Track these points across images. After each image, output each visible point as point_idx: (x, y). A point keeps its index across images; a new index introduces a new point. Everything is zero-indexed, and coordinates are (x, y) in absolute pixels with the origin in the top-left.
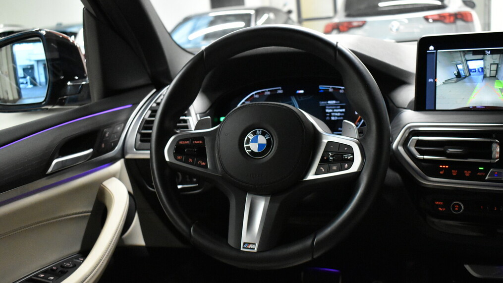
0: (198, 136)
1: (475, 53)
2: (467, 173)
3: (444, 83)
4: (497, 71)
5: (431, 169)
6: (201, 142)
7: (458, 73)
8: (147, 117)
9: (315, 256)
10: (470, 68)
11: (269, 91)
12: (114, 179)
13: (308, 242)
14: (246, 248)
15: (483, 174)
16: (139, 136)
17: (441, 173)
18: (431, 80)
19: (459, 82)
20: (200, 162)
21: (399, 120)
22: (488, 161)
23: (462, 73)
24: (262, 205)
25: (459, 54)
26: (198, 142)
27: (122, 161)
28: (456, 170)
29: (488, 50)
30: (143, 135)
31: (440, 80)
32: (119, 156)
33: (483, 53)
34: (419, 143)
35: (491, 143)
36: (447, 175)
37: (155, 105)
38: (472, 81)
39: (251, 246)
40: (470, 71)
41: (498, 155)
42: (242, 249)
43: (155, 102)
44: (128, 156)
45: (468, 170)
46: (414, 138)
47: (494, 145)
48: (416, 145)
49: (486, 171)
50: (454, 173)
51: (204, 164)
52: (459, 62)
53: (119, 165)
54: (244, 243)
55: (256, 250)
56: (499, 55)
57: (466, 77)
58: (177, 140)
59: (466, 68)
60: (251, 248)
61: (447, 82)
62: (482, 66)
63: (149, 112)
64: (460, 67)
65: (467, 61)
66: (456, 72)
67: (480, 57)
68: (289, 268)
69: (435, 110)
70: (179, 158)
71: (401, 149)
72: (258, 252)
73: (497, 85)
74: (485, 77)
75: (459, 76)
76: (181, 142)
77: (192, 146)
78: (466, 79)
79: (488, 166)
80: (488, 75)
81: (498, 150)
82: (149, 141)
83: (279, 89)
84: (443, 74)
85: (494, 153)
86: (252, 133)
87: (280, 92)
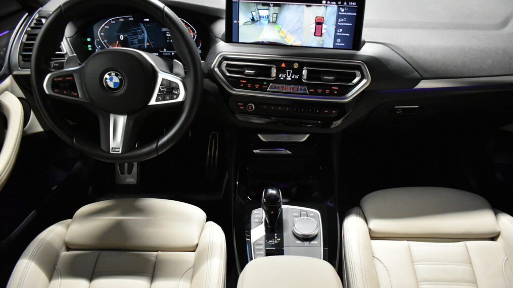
0: (68, 73)
1: (264, 5)
2: (257, 86)
3: (244, 24)
4: (276, 18)
5: (235, 83)
6: (71, 78)
7: (253, 17)
8: (24, 40)
9: (159, 154)
10: (260, 15)
11: (122, 18)
12: (7, 92)
13: (154, 146)
14: (114, 151)
15: (266, 87)
16: (21, 57)
17: (242, 85)
18: (235, 22)
19: (253, 24)
20: (72, 93)
21: (216, 49)
22: (269, 79)
23: (256, 19)
24: (122, 120)
25: (253, 5)
26: (69, 78)
27: (11, 76)
28: (250, 84)
29: (272, 3)
30: (24, 56)
31: (241, 22)
32: (7, 73)
33: (268, 5)
34: (228, 65)
35: (271, 67)
36: (245, 87)
37: (29, 29)
38: (261, 24)
39: (117, 150)
40: (260, 17)
41: (275, 75)
42: (111, 152)
43: (29, 26)
44: (15, 73)
45: (257, 84)
46: (224, 62)
47: (273, 69)
48: (226, 66)
49: (268, 85)
50: (249, 86)
51: (76, 94)
52: (254, 10)
53: (9, 81)
54: (112, 148)
55: (120, 152)
56: (278, 8)
57: (257, 21)
58: (53, 77)
59: (257, 15)
60: (117, 151)
61: (246, 23)
62: (268, 14)
63: (26, 36)
64: (254, 14)
65: (258, 10)
66: (251, 17)
67: (267, 7)
68: (145, 161)
69: (238, 43)
70: (56, 91)
71: (216, 69)
72: (122, 153)
73: (276, 28)
74: (269, 22)
75: (253, 20)
76: (55, 79)
77: (64, 81)
78: (257, 23)
79: (269, 82)
80: (271, 21)
81: (275, 71)
82: (30, 61)
83: (130, 17)
84: (243, 18)
85: (272, 73)
86: (108, 74)
87: (131, 19)
